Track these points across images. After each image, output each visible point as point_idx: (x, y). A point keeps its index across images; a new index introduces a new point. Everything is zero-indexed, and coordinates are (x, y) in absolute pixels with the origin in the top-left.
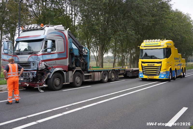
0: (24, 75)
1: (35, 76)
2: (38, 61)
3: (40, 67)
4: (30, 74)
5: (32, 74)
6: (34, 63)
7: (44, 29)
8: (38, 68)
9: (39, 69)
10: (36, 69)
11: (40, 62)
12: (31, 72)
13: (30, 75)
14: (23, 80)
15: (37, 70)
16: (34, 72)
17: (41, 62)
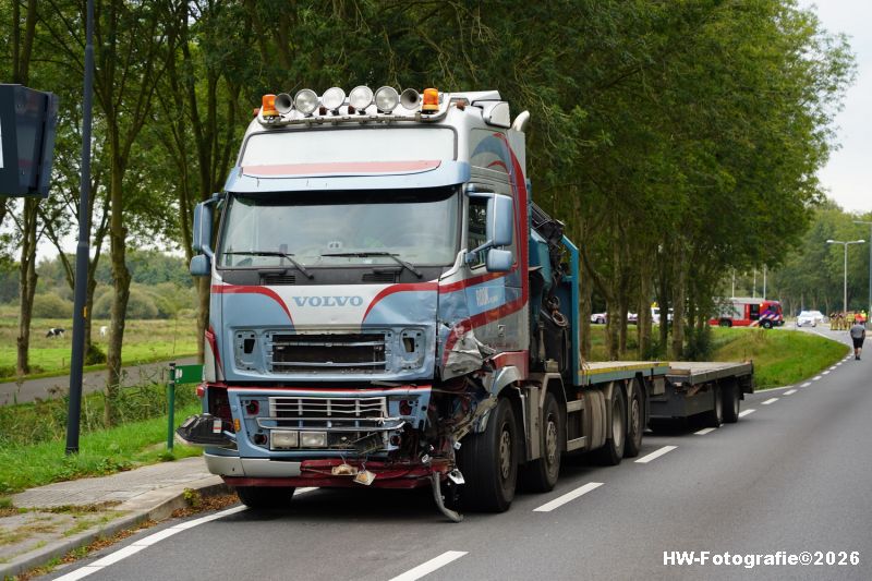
0: (329, 410)
1: (419, 416)
2: (442, 326)
3: (450, 362)
4: (383, 403)
5: (395, 406)
6: (412, 334)
7: (445, 123)
8: (437, 368)
9: (447, 376)
10: (425, 371)
11: (453, 332)
12: (389, 397)
13: (384, 409)
14: (321, 448)
15: (435, 381)
16: (412, 391)
17: (462, 329)
